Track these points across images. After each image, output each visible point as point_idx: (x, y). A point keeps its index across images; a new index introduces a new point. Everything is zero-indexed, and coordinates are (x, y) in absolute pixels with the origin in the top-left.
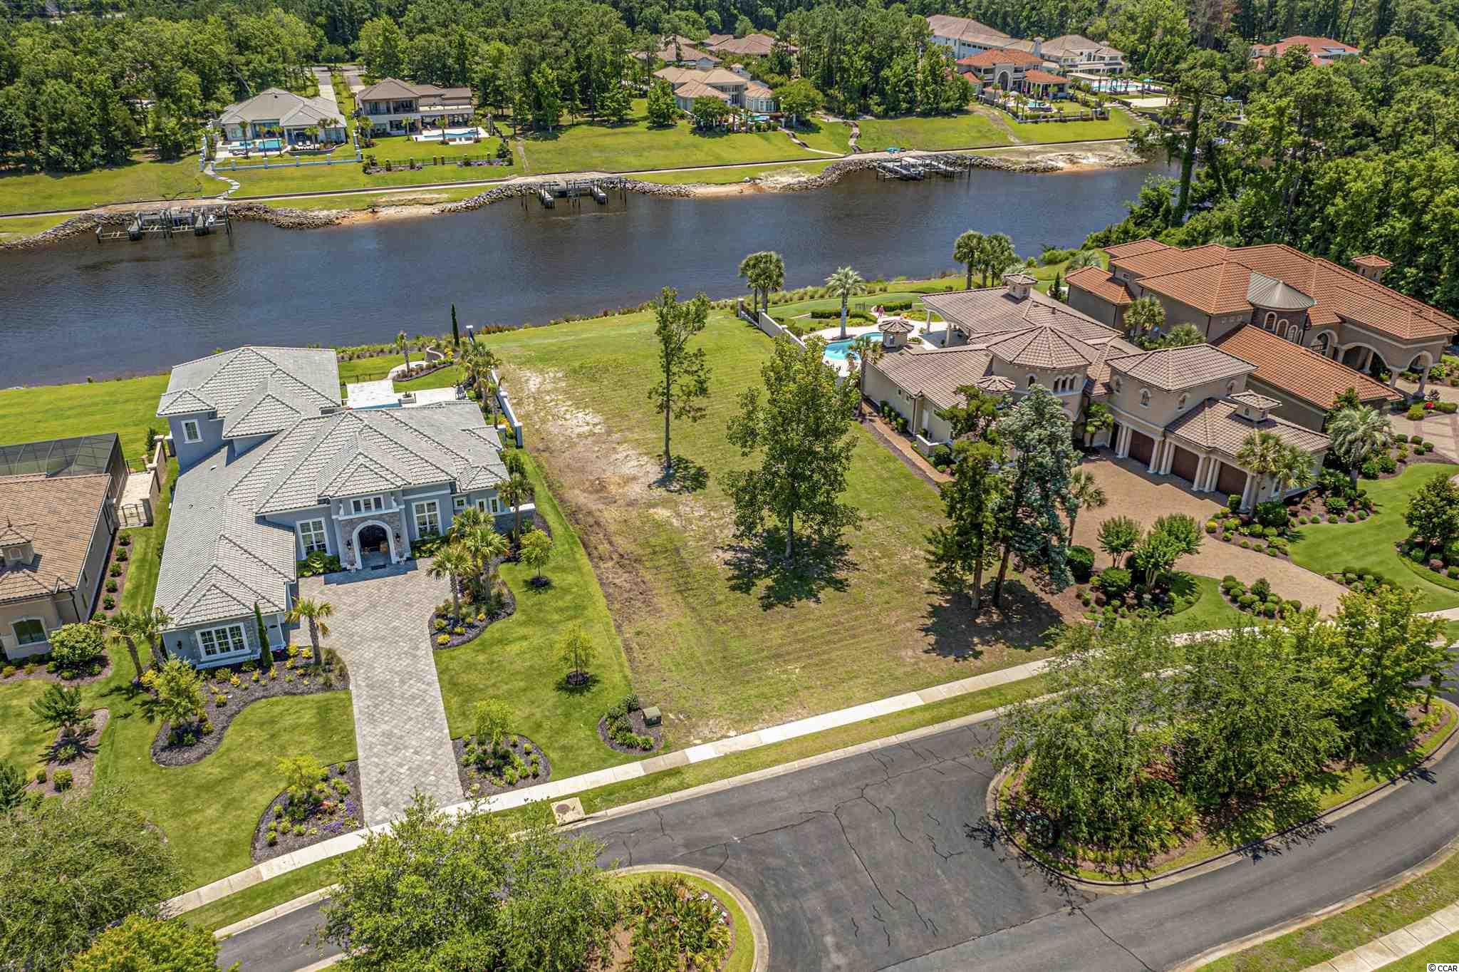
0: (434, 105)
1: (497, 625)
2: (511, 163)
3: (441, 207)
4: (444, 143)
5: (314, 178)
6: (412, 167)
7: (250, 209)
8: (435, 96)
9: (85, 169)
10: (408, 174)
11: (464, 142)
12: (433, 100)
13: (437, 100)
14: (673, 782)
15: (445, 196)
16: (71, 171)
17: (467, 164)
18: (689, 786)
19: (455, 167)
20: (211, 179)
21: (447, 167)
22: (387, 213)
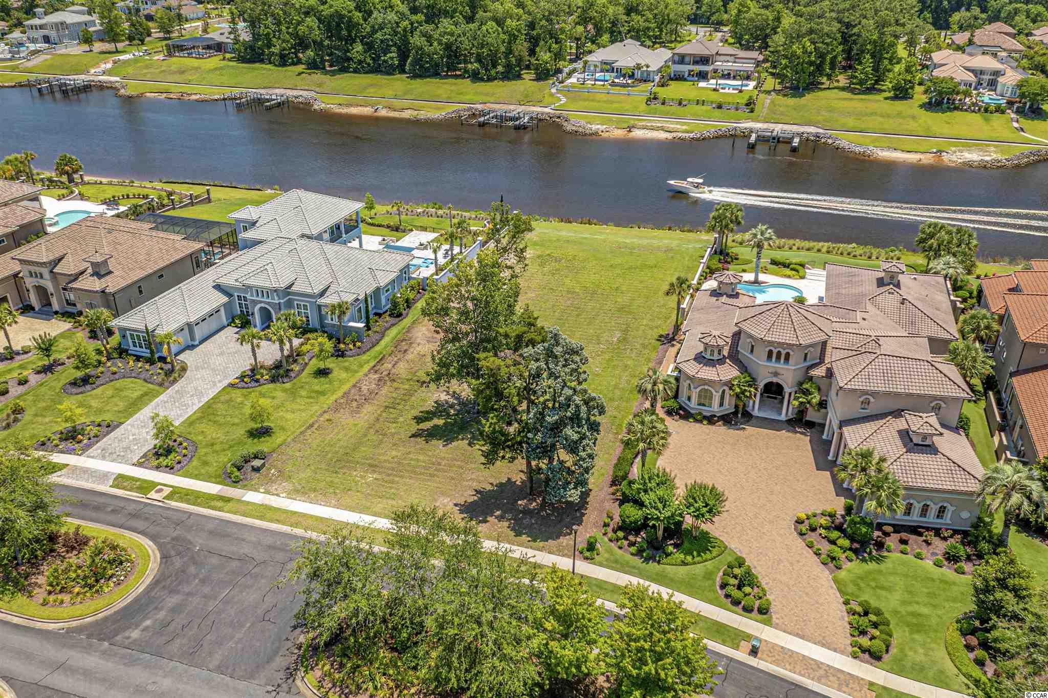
0: (728, 61)
1: (271, 386)
2: (752, 111)
3: (675, 135)
4: (715, 90)
5: (612, 102)
6: (680, 104)
7: (559, 117)
8: (731, 55)
9: (490, 79)
10: (675, 108)
11: (731, 91)
12: (728, 58)
13: (732, 59)
14: (219, 504)
15: (684, 127)
16: (482, 80)
17: (720, 107)
18: (223, 511)
19: (709, 108)
20: (552, 95)
21: (704, 108)
22: (638, 134)
